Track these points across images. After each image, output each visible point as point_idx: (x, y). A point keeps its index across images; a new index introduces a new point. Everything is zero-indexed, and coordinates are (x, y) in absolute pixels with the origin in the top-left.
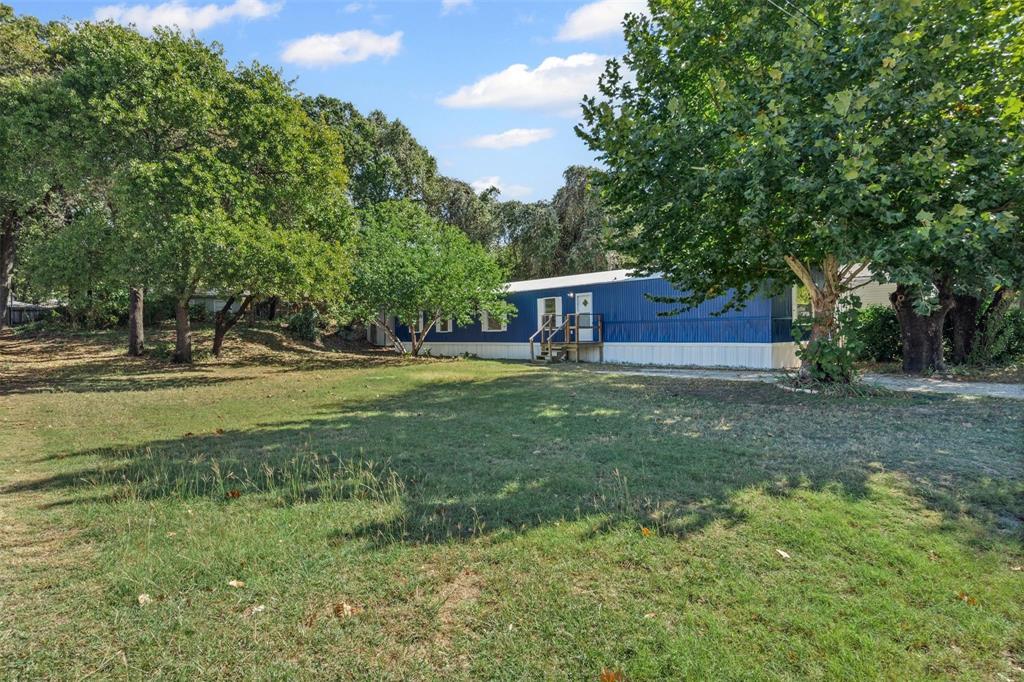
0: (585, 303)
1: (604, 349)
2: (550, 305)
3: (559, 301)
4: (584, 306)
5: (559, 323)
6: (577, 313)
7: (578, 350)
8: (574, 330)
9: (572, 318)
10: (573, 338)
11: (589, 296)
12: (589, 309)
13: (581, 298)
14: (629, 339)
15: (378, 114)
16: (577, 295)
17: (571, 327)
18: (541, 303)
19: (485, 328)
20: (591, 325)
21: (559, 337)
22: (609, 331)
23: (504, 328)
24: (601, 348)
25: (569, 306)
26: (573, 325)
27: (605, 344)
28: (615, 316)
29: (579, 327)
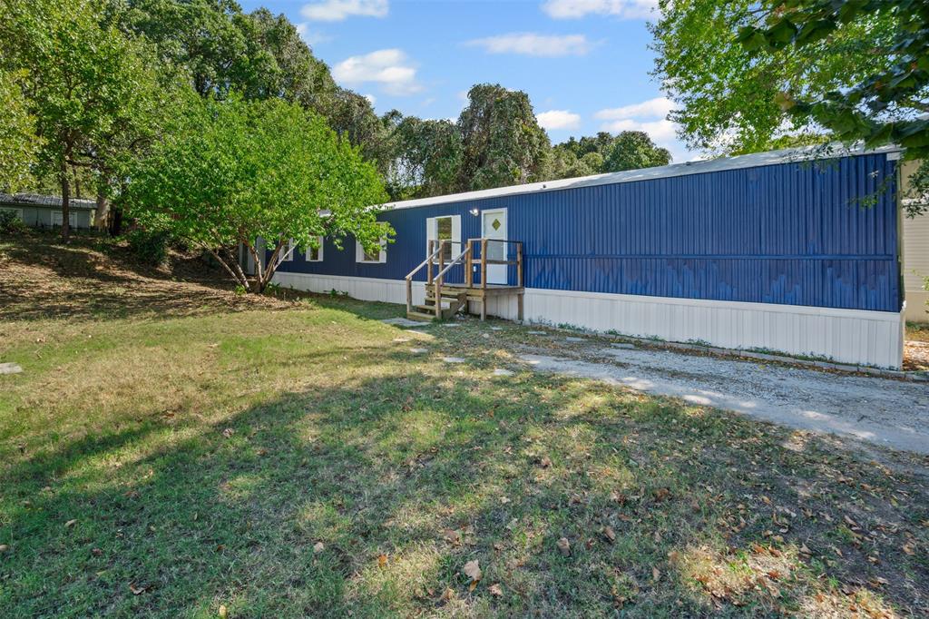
0: (496, 225)
1: (526, 298)
2: (445, 228)
3: (456, 221)
4: (495, 227)
5: (456, 253)
6: (484, 237)
7: (484, 300)
8: (478, 266)
9: (476, 247)
10: (476, 278)
11: (502, 215)
12: (502, 233)
13: (489, 216)
14: (569, 285)
15: (264, 13)
16: (483, 212)
17: (474, 261)
18: (432, 224)
19: (360, 258)
20: (505, 259)
21: (455, 275)
22: (534, 272)
23: (383, 259)
24: (520, 297)
25: (471, 228)
26: (476, 256)
27: (527, 290)
28: (545, 246)
29: (487, 262)
